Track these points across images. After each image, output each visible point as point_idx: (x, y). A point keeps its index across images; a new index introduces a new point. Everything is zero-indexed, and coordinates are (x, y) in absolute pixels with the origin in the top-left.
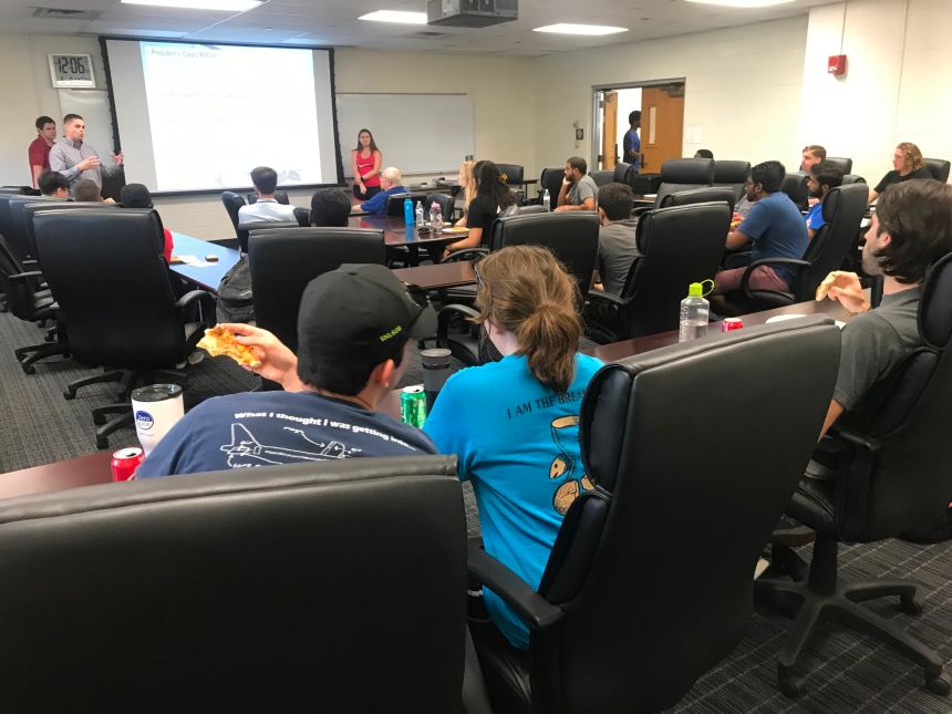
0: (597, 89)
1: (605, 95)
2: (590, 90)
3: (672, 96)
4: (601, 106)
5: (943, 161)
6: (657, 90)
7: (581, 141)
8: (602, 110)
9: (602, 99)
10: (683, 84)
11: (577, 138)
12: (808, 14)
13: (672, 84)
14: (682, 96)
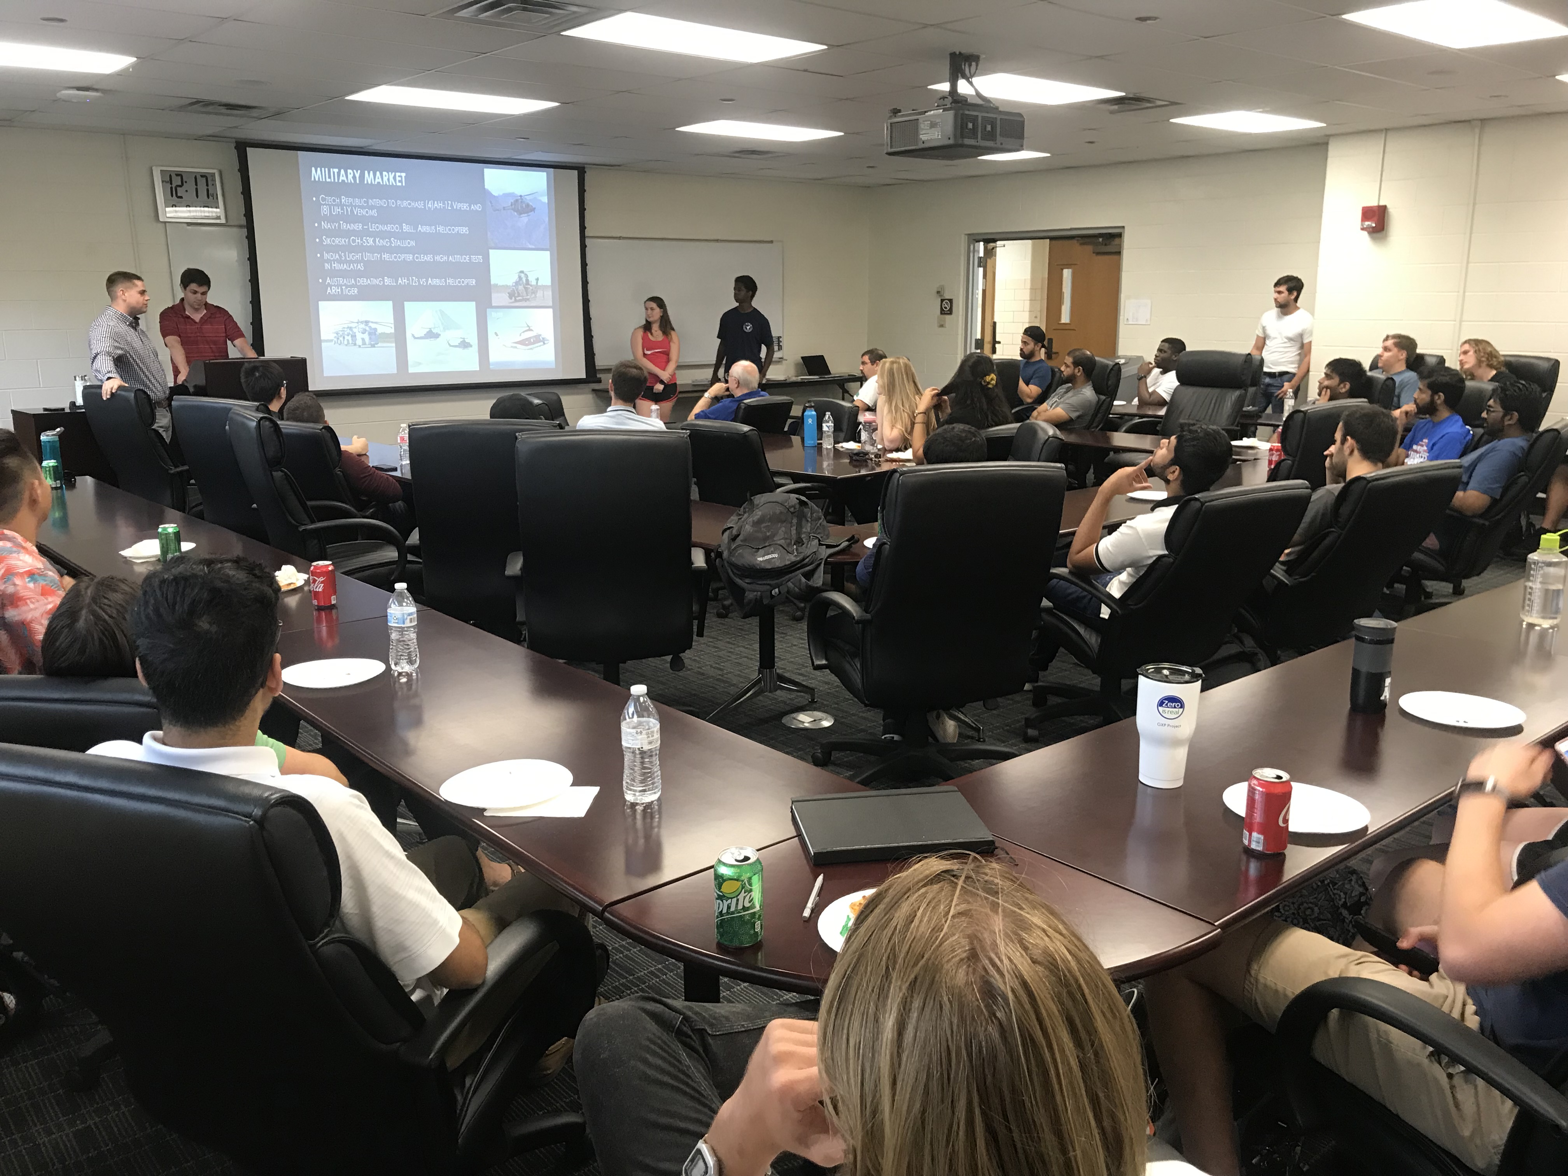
0: (974, 239)
1: (985, 248)
2: (964, 240)
3: (1098, 254)
4: (979, 266)
5: (1548, 359)
6: (1075, 244)
7: (947, 317)
8: (981, 270)
9: (982, 254)
10: (1120, 235)
11: (942, 312)
12: (1327, 144)
13: (1101, 235)
14: (1119, 253)
